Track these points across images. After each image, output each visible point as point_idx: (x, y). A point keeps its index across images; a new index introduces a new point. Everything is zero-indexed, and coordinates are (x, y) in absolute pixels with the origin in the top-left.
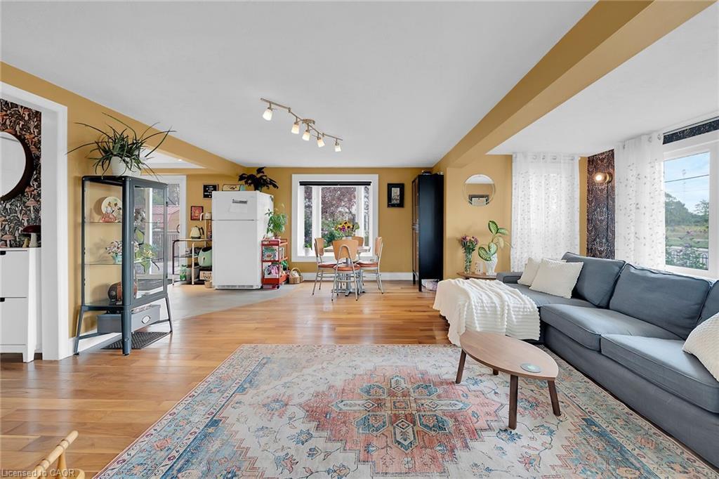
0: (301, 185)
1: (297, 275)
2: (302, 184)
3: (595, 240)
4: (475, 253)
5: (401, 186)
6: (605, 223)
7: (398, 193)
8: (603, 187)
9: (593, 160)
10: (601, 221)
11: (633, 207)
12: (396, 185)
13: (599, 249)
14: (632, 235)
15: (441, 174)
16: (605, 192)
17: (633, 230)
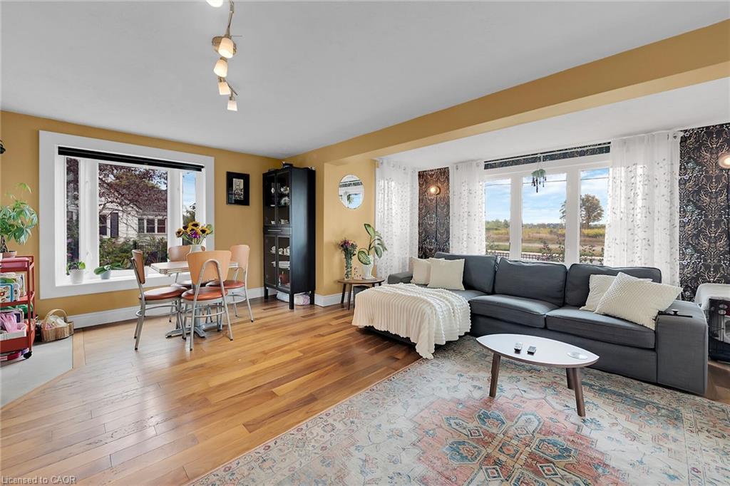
0: (60, 153)
1: (60, 323)
2: (62, 151)
3: (425, 240)
4: (355, 258)
5: (245, 178)
6: (434, 226)
7: (242, 187)
8: (432, 198)
9: (423, 175)
10: (431, 225)
11: (466, 214)
12: (239, 176)
13: (429, 247)
14: (465, 236)
15: (313, 169)
16: (434, 201)
17: (465, 231)
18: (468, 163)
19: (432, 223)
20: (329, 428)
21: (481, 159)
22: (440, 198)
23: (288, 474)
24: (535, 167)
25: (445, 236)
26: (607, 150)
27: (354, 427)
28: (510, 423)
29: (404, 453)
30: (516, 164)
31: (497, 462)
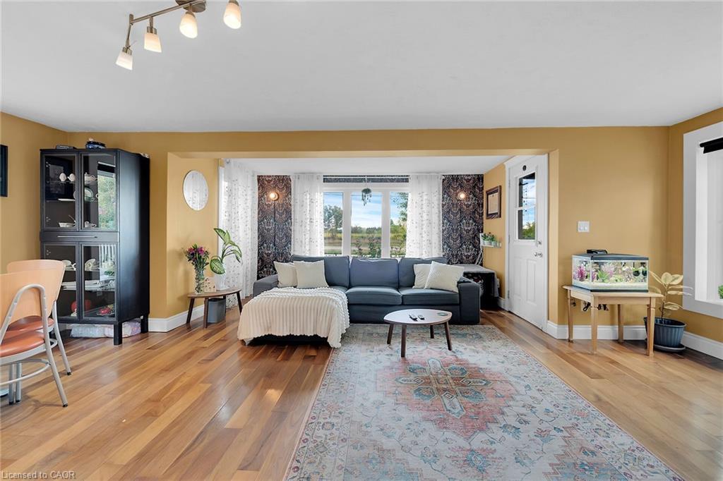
3: (262, 245)
6: (272, 231)
8: (271, 203)
10: (268, 230)
11: (308, 220)
13: (267, 252)
14: (307, 240)
15: (147, 156)
16: (272, 207)
17: (308, 236)
18: (310, 176)
19: (270, 227)
20: (328, 426)
21: (320, 173)
22: (279, 204)
23: (342, 472)
24: (364, 186)
25: (284, 240)
26: (407, 181)
27: (346, 415)
28: (428, 368)
29: (397, 412)
30: (348, 182)
31: (445, 390)
